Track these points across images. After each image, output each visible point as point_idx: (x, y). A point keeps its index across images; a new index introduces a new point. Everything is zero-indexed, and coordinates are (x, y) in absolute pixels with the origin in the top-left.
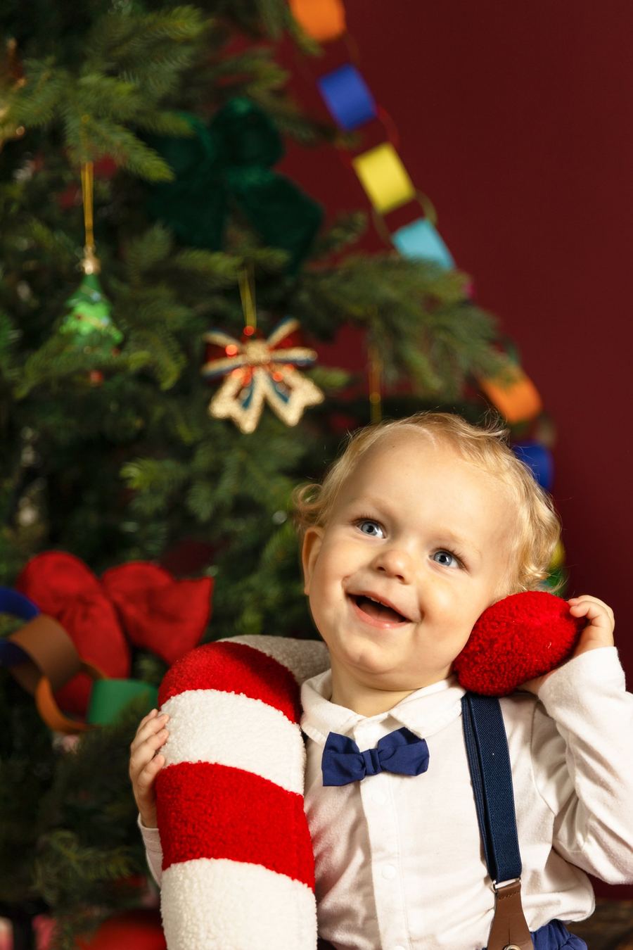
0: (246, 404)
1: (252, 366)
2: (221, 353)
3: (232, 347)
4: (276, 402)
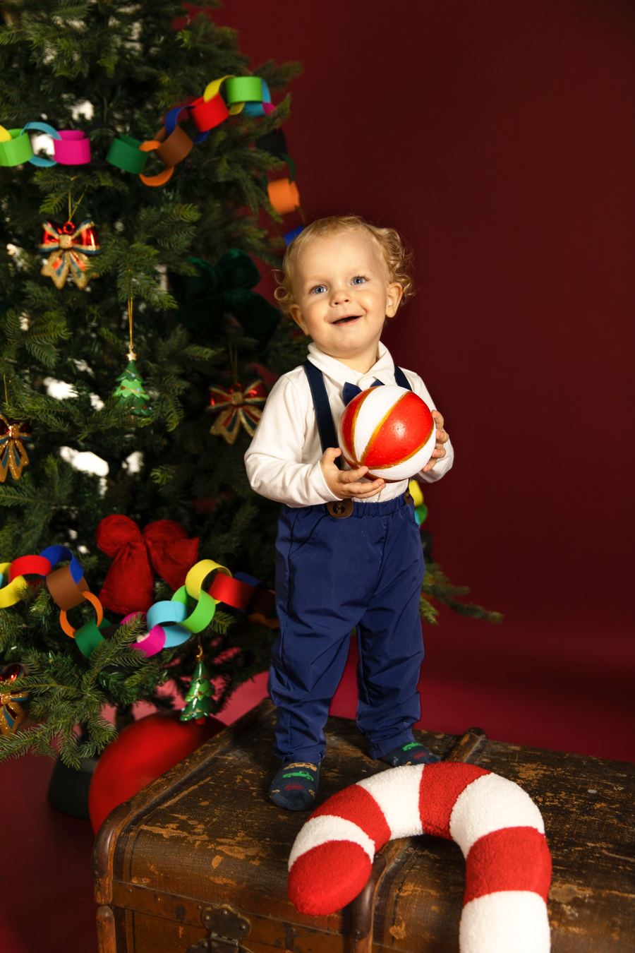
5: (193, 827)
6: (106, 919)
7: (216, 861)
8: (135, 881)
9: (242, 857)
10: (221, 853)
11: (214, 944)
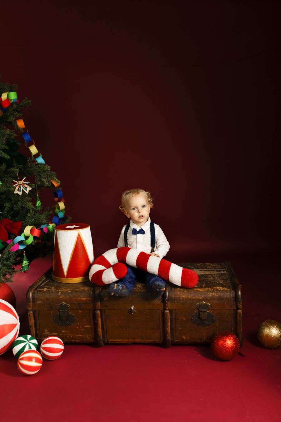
0: (20, 191)
1: (20, 185)
2: (16, 183)
3: (17, 182)
4: (25, 190)
5: (51, 288)
6: (31, 313)
7: (59, 293)
8: (38, 302)
9: (66, 291)
10: (60, 291)
11: (61, 313)
